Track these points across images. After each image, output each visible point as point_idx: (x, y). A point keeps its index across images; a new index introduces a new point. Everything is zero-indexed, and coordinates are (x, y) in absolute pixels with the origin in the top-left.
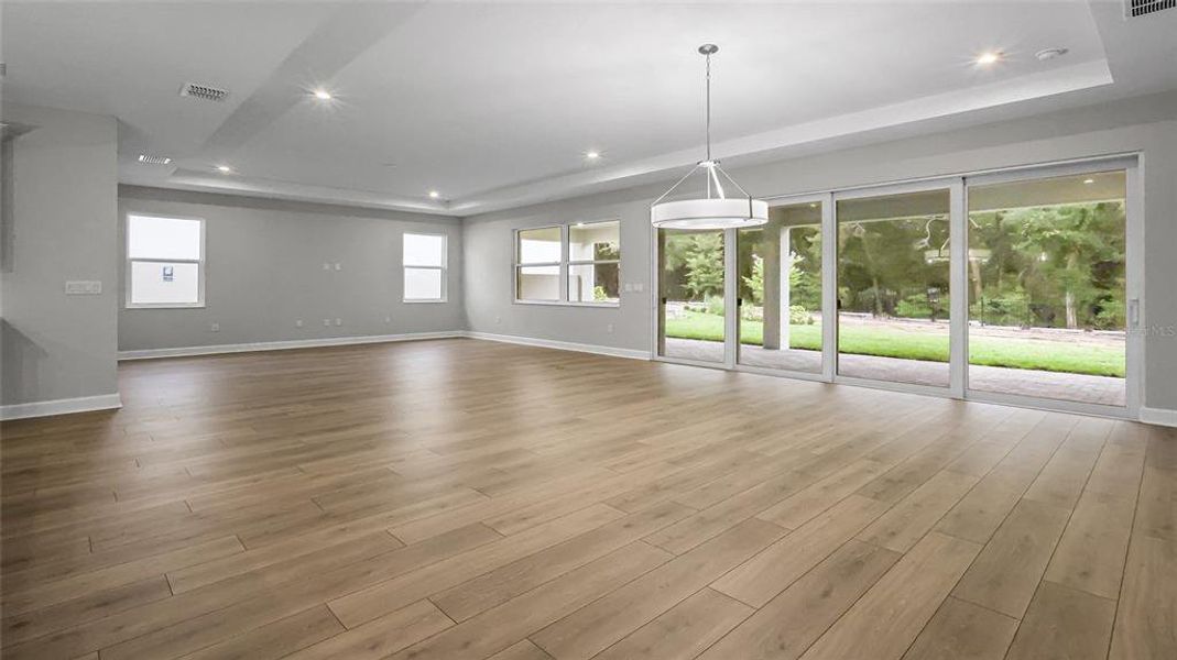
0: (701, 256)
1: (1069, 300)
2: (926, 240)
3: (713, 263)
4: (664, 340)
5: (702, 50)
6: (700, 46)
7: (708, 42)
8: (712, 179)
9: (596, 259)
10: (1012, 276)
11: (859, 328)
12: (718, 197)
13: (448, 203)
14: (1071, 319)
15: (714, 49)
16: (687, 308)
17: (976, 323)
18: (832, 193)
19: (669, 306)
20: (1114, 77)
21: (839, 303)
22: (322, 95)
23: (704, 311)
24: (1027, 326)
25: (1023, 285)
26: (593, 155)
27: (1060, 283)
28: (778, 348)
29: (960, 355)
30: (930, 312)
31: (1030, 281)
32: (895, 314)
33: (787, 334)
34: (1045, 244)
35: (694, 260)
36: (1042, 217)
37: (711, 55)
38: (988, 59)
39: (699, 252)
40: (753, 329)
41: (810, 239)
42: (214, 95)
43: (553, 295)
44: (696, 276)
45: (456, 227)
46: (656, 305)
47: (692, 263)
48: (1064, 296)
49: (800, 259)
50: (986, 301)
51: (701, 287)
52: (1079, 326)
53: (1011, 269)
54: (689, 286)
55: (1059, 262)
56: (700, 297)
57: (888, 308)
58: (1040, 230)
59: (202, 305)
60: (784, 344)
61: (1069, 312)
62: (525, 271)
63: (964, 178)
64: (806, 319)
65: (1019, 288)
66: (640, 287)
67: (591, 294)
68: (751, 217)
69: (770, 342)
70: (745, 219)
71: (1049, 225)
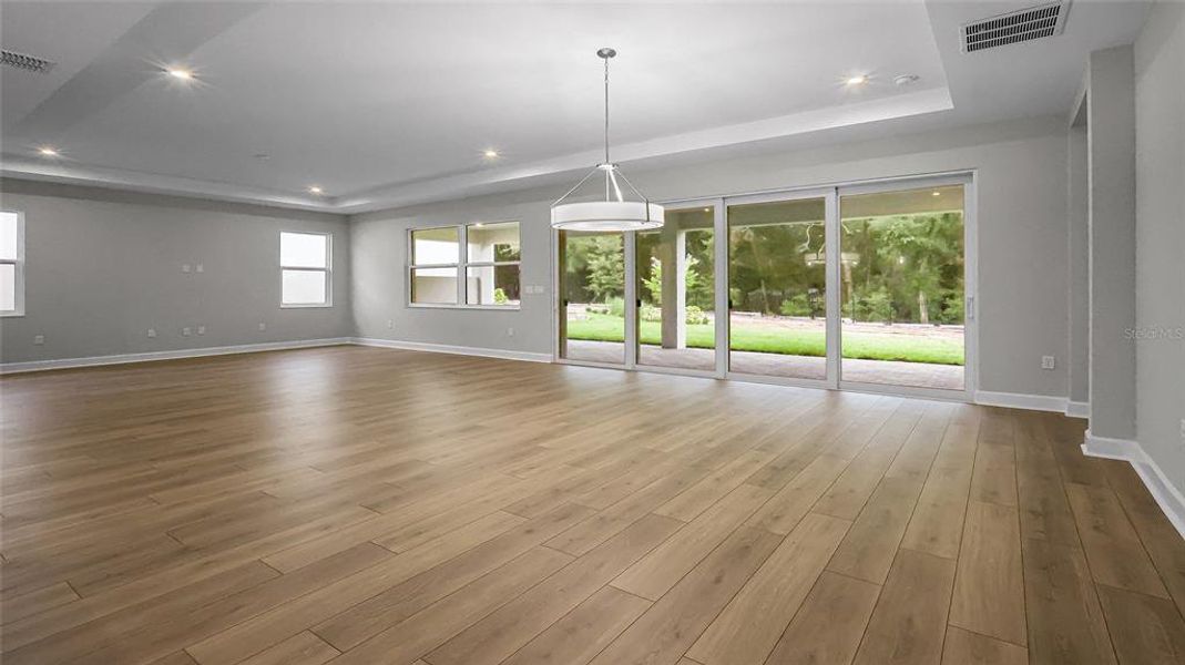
0: (603, 258)
1: (922, 298)
2: (806, 245)
3: (613, 264)
4: (565, 342)
5: (600, 53)
6: (598, 49)
7: (606, 45)
8: (611, 183)
9: (496, 260)
10: (877, 277)
11: (749, 326)
12: (616, 200)
13: (332, 199)
14: (924, 315)
15: (612, 54)
16: (588, 310)
17: (847, 320)
18: (724, 198)
19: (570, 308)
20: (954, 103)
21: (730, 303)
22: (180, 74)
23: (605, 312)
24: (889, 321)
25: (886, 285)
26: (491, 154)
27: (915, 283)
28: (675, 347)
29: (834, 349)
30: (808, 311)
31: (891, 281)
32: (779, 313)
33: (684, 334)
34: (903, 249)
35: (595, 262)
36: (901, 226)
37: (609, 59)
38: (856, 80)
39: (600, 254)
40: (651, 329)
41: (705, 243)
42: (35, 65)
43: (451, 298)
44: (597, 278)
45: (342, 226)
46: (557, 306)
47: (594, 264)
48: (917, 295)
49: (696, 261)
50: (857, 300)
51: (602, 289)
52: (930, 321)
53: (876, 272)
54: (591, 288)
55: (914, 265)
56: (601, 299)
57: (772, 307)
58: (900, 236)
59: (22, 313)
60: (681, 344)
61: (922, 308)
62: (419, 273)
63: (837, 188)
64: (701, 320)
65: (883, 288)
66: (541, 289)
67: (491, 296)
68: (648, 220)
69: (668, 342)
70: (643, 222)
71: (906, 232)
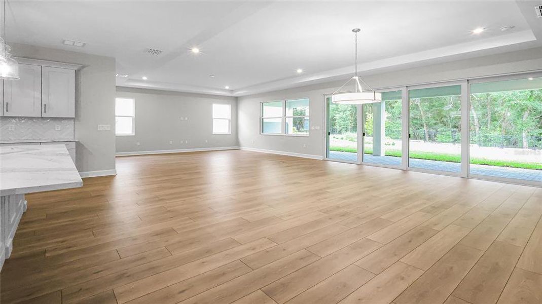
0: (341, 113)
1: (524, 134)
2: (451, 106)
3: (347, 117)
5: (353, 31)
6: (353, 29)
7: (356, 27)
9: (294, 115)
10: (495, 122)
11: (418, 147)
12: (360, 92)
13: (232, 91)
14: (525, 144)
15: (359, 30)
16: (334, 137)
17: (476, 146)
18: (407, 87)
19: (331, 136)
20: (537, 38)
21: (410, 135)
22: (195, 50)
23: (342, 139)
24: (502, 147)
25: (500, 127)
26: (300, 71)
27: (520, 126)
28: (380, 156)
29: (466, 158)
30: (452, 140)
31: (503, 125)
32: (435, 141)
33: (384, 150)
34: (511, 107)
35: (338, 115)
36: (510, 94)
37: (358, 33)
38: (478, 31)
39: (341, 112)
40: (369, 147)
41: (393, 105)
42: (157, 52)
43: (279, 131)
44: (339, 123)
45: (236, 101)
46: (326, 135)
47: (337, 116)
48: (521, 133)
49: (390, 115)
50: (481, 135)
51: (341, 128)
52: (529, 147)
53: (494, 119)
54: (335, 127)
55: (520, 116)
56: (340, 132)
57: (432, 138)
58: (509, 101)
59: (134, 135)
60: (383, 154)
61: (524, 140)
62: (265, 120)
63: (468, 80)
64: (391, 143)
65: (498, 129)
66: (318, 128)
67: (292, 131)
68: (375, 100)
69: (376, 152)
70: (372, 100)
71: (514, 98)
